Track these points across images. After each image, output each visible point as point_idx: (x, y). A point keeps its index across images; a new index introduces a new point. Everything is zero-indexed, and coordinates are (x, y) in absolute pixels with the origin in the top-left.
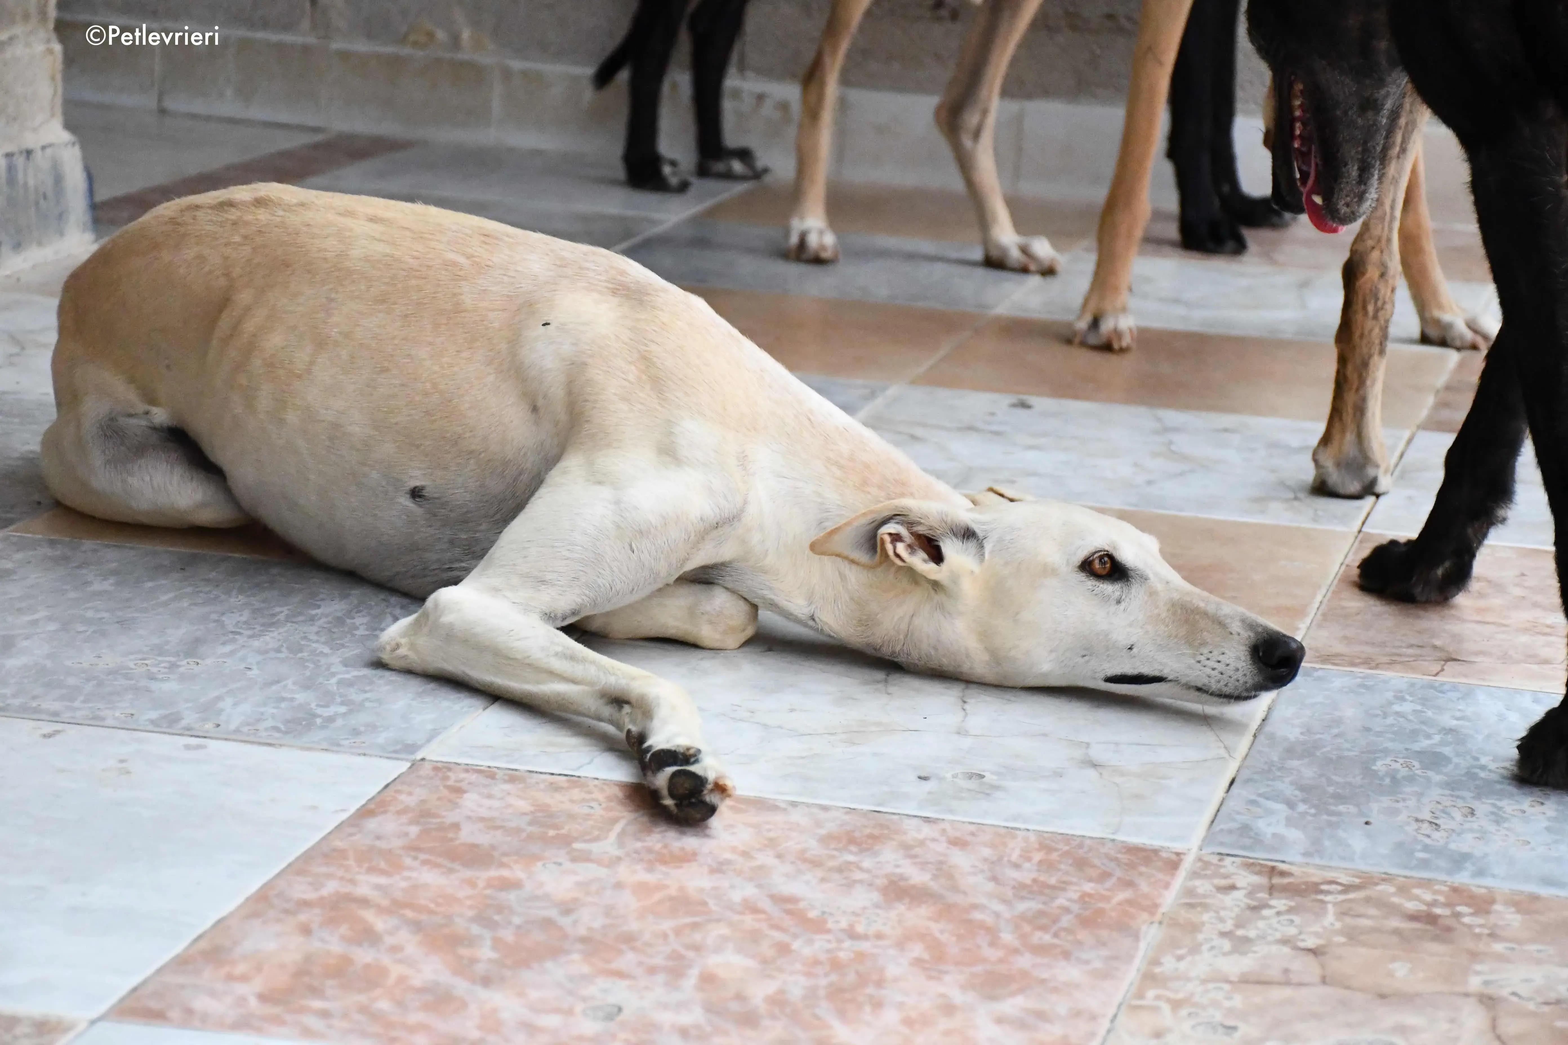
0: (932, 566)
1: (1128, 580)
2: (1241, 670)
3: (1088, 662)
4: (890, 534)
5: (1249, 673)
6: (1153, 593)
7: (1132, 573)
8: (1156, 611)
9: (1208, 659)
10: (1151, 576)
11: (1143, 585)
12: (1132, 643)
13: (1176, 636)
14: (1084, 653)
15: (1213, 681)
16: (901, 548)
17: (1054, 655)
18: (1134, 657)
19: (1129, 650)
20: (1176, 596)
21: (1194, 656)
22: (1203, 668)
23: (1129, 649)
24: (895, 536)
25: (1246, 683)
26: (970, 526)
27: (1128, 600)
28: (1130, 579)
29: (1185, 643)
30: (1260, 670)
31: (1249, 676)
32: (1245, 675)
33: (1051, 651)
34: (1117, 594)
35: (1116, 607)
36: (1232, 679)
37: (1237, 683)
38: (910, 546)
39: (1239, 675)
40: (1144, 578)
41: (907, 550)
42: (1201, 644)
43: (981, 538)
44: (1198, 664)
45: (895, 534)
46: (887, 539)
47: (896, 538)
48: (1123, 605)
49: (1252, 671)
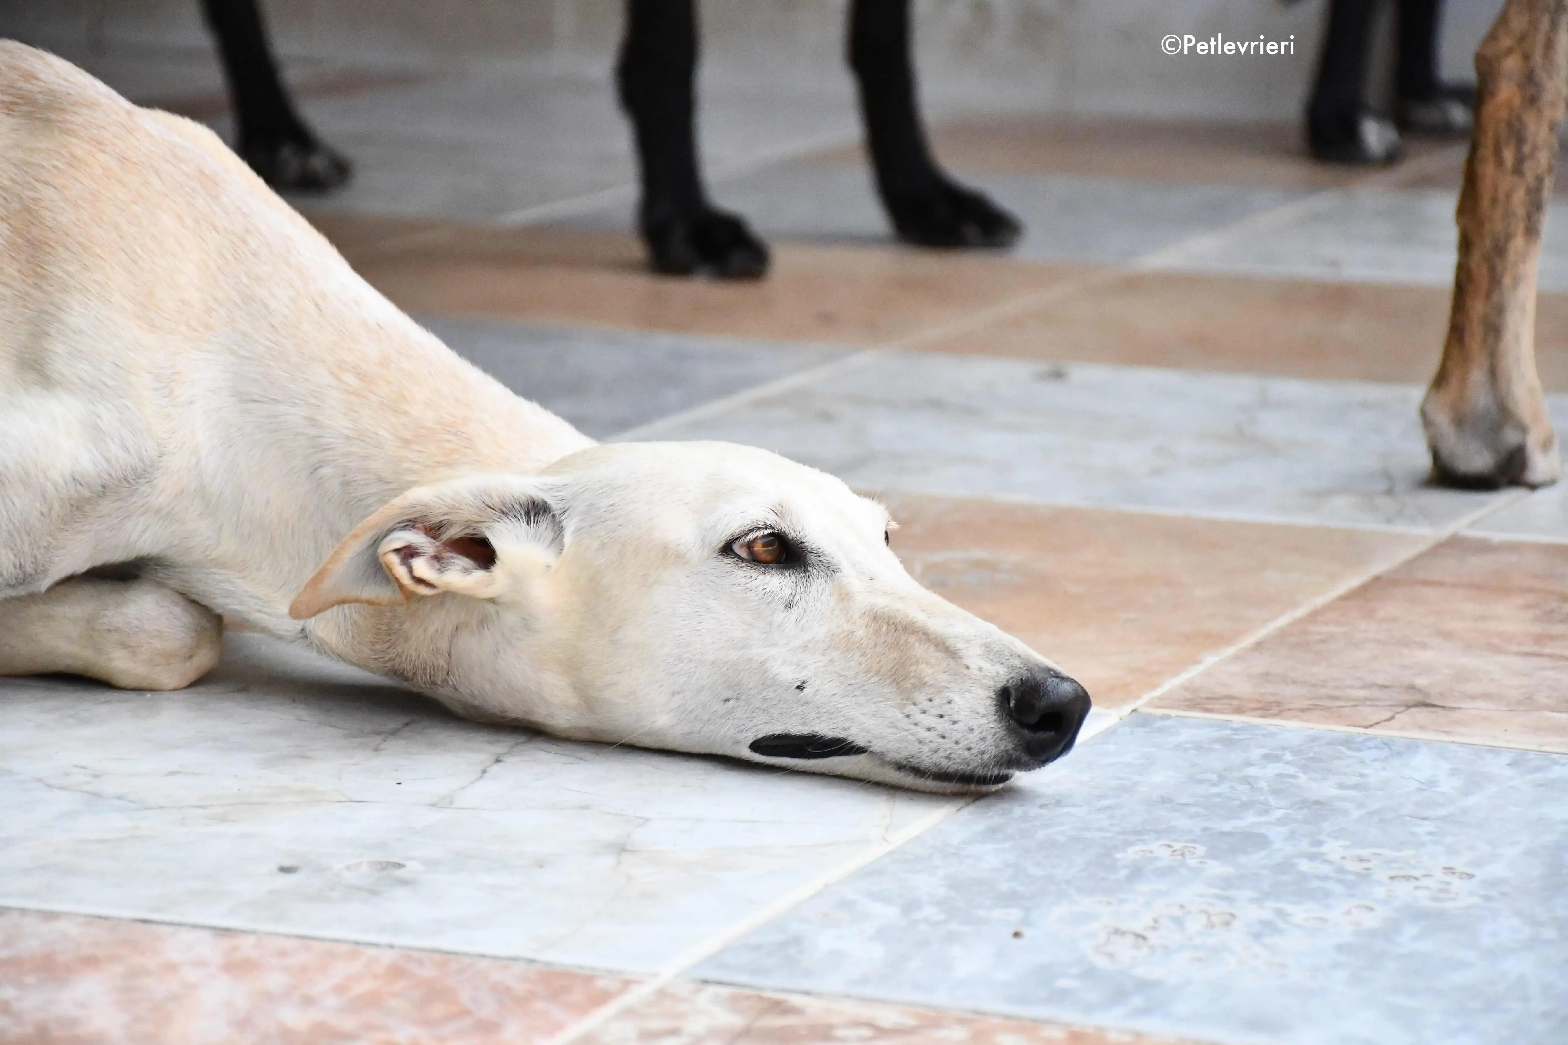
0: (480, 574)
1: (806, 571)
2: (977, 732)
3: (731, 712)
4: (397, 551)
5: (990, 737)
6: (844, 596)
7: (812, 559)
8: (847, 627)
9: (924, 712)
10: (845, 566)
11: (830, 582)
12: (803, 679)
13: (878, 672)
14: (725, 695)
15: (926, 749)
16: (422, 567)
17: (677, 701)
18: (807, 703)
19: (797, 691)
20: (882, 602)
21: (901, 707)
22: (912, 727)
23: (798, 687)
24: (406, 551)
25: (983, 753)
26: (536, 498)
27: (802, 604)
28: (810, 569)
29: (891, 683)
30: (1010, 731)
31: (990, 741)
32: (983, 739)
33: (674, 694)
34: (787, 591)
35: (784, 615)
36: (960, 746)
37: (967, 754)
38: (437, 558)
39: (974, 737)
40: (831, 570)
41: (433, 566)
42: (915, 686)
43: (557, 513)
44: (906, 720)
45: (405, 547)
46: (394, 560)
47: (408, 553)
48: (795, 612)
49: (995, 733)
